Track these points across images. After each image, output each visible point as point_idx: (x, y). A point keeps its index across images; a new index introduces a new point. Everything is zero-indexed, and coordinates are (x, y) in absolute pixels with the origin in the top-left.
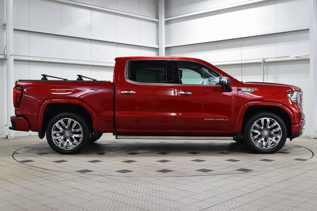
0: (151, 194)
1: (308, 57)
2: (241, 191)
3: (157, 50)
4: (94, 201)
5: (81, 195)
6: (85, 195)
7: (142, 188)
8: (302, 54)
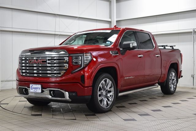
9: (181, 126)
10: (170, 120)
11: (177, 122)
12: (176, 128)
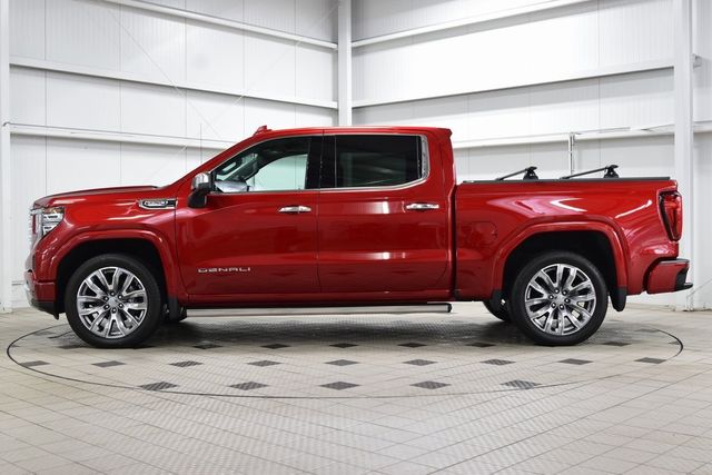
0: (321, 437)
1: (670, 130)
2: (521, 430)
3: (334, 112)
4: (193, 454)
5: (163, 441)
6: (171, 440)
7: (300, 423)
8: (657, 123)
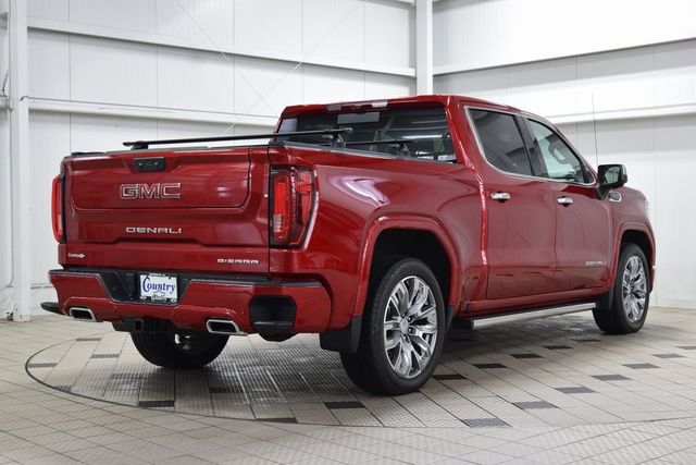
3: (412, 80)
7: (372, 457)
9: (664, 448)
10: (622, 425)
11: (651, 431)
12: (645, 452)
